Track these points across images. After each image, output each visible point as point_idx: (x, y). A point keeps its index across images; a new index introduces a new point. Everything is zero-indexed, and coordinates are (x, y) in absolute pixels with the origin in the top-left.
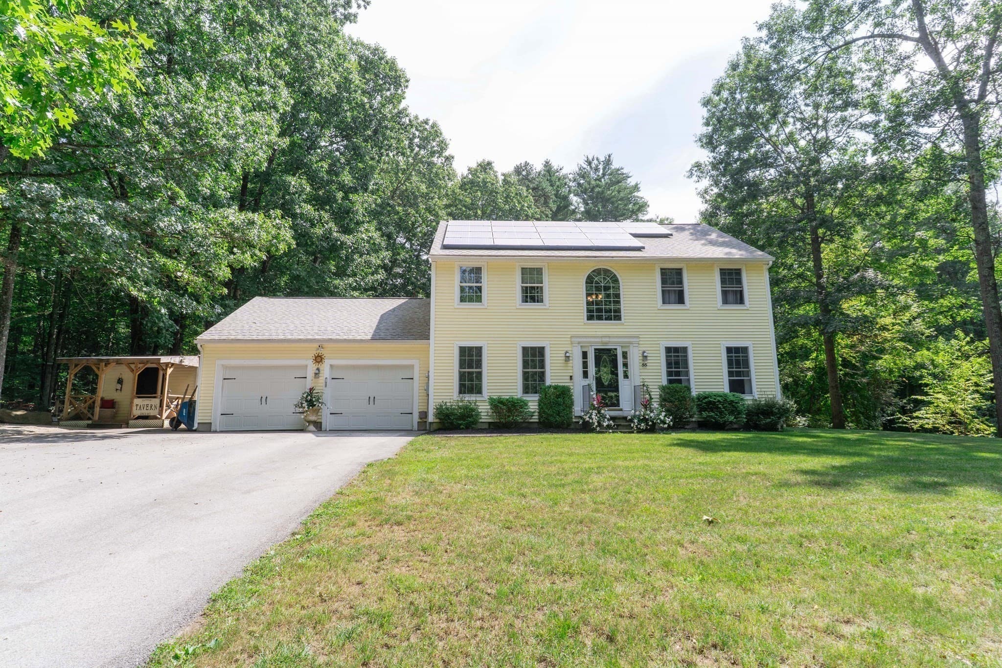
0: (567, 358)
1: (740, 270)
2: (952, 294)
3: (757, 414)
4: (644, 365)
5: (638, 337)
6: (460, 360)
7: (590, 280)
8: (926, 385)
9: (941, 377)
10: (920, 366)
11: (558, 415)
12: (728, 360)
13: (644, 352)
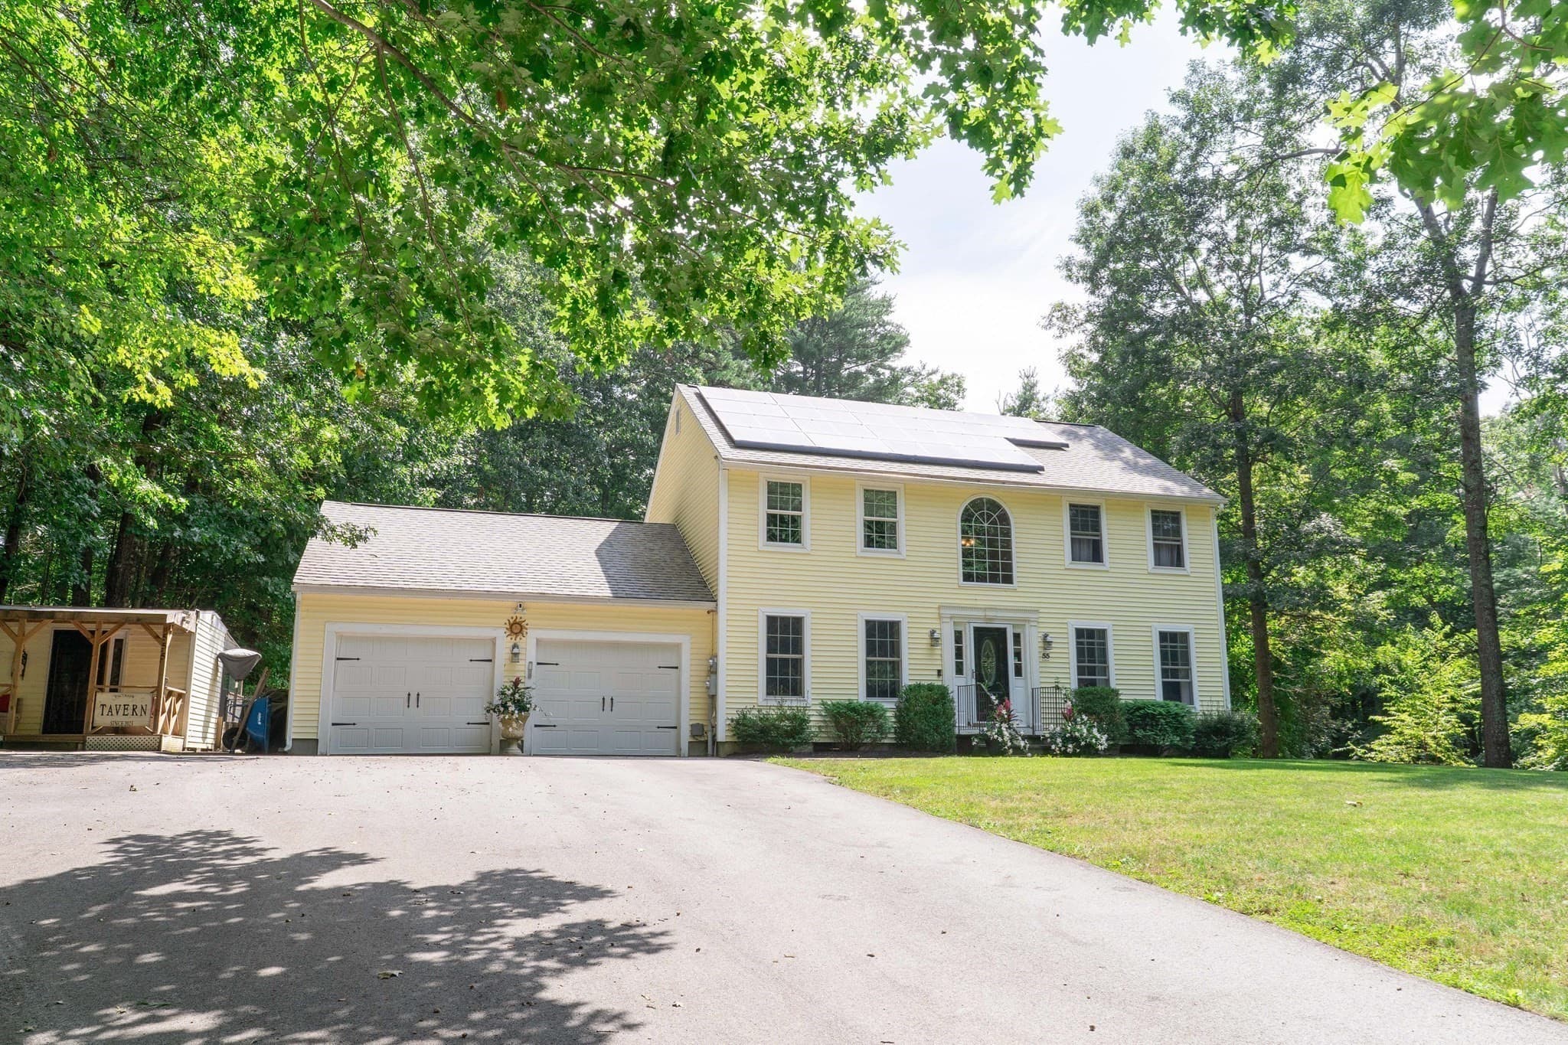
0: (934, 640)
1: (1178, 513)
2: (1430, 562)
3: (1207, 735)
4: (1046, 656)
5: (1037, 611)
6: (769, 639)
7: (967, 517)
8: (1389, 699)
9: (1410, 688)
10: (1378, 669)
11: (936, 730)
12: (1162, 653)
13: (1046, 636)
